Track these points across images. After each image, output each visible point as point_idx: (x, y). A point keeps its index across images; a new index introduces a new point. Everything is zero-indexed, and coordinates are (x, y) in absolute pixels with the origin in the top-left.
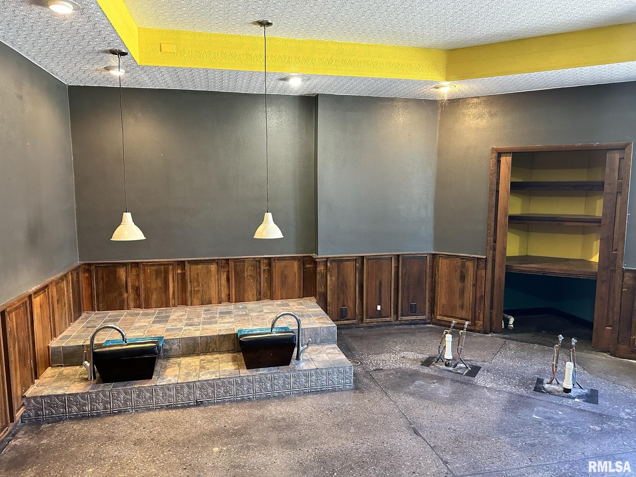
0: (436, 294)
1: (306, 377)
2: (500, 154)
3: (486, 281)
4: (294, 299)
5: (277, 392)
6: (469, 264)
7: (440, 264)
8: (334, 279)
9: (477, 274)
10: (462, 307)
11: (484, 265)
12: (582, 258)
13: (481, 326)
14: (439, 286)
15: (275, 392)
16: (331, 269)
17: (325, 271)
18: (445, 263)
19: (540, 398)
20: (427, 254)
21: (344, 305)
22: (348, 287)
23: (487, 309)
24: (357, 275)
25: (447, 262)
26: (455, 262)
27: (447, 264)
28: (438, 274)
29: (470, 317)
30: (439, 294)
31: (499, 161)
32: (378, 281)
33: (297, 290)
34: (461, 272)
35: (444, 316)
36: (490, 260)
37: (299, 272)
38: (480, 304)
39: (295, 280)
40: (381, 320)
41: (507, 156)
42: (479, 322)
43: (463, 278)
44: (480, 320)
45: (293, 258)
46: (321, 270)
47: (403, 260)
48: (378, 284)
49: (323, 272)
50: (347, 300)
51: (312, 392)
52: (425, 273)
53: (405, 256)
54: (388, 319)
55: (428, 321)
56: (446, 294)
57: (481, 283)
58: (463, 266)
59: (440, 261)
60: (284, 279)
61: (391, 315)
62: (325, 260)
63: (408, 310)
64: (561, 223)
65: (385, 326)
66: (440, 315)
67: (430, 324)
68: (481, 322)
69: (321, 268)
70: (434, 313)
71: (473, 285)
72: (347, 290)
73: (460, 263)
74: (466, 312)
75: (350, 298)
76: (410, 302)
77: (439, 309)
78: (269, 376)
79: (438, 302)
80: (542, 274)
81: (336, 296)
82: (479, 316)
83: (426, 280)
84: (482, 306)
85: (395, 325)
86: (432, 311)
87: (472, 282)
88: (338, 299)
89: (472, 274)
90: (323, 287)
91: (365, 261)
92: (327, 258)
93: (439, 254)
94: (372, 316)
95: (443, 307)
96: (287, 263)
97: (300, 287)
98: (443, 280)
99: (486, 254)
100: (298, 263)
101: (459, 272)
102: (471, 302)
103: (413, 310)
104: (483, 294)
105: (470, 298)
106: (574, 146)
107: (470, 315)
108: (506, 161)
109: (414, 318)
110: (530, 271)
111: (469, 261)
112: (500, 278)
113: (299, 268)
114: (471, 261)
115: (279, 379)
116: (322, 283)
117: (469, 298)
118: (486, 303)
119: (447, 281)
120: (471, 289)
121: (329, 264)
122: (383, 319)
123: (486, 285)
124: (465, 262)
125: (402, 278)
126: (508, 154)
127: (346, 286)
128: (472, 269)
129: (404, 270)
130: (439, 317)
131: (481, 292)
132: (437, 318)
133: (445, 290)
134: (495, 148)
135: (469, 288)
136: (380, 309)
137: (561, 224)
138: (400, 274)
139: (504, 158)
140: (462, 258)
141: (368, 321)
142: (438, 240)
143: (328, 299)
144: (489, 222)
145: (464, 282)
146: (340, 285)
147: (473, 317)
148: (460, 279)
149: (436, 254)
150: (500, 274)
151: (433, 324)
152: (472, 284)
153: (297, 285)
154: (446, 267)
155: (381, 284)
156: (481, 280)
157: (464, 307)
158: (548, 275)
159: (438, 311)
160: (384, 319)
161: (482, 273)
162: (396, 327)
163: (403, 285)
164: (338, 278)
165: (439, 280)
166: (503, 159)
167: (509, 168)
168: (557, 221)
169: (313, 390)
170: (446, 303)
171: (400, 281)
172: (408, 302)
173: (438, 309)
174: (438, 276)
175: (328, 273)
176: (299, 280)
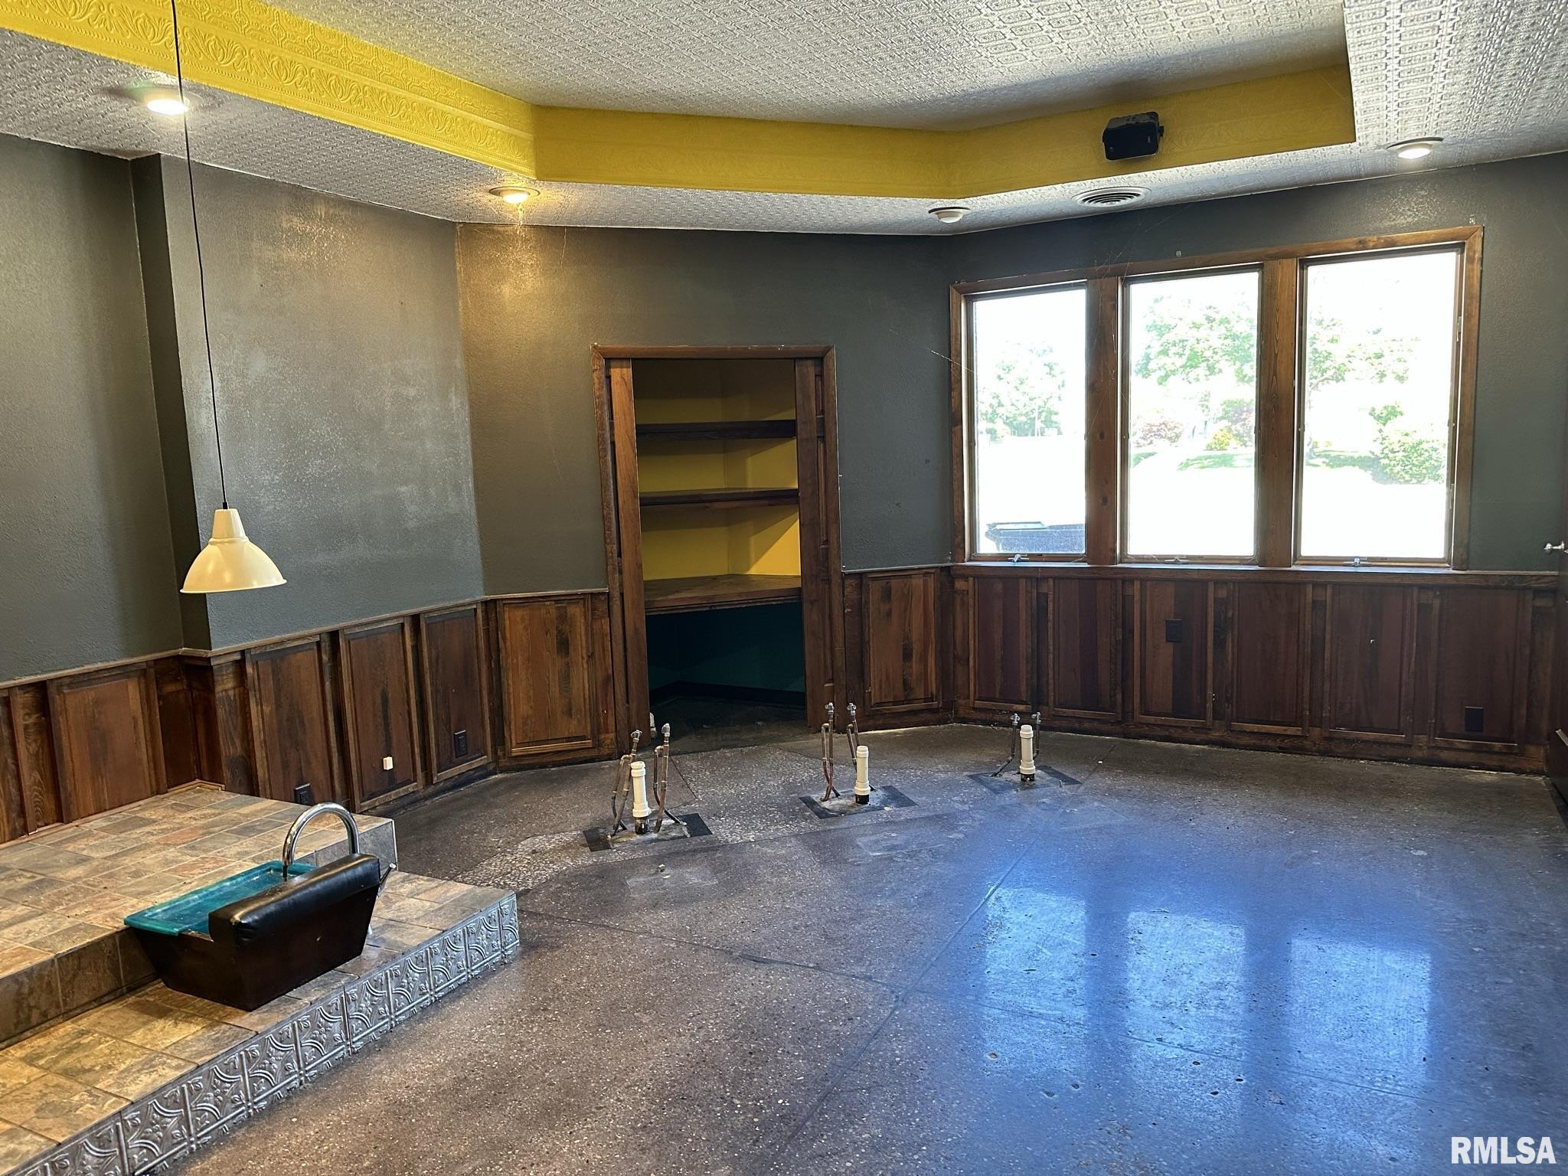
0: (505, 697)
1: (421, 965)
2: (610, 359)
3: (614, 643)
4: (141, 802)
5: (360, 1036)
6: (576, 611)
7: (507, 623)
8: (267, 709)
9: (592, 629)
10: (569, 712)
11: (606, 607)
12: (731, 572)
13: (611, 744)
14: (511, 675)
15: (355, 1039)
16: (256, 683)
17: (237, 691)
18: (518, 619)
19: (843, 826)
20: (476, 603)
21: (302, 779)
22: (307, 725)
23: (620, 703)
24: (328, 684)
25: (523, 616)
26: (543, 611)
27: (523, 619)
28: (506, 648)
29: (589, 728)
30: (512, 696)
31: (609, 377)
32: (378, 693)
33: (146, 770)
34: (559, 632)
35: (529, 744)
36: (616, 594)
37: (146, 713)
38: (606, 695)
39: (137, 738)
40: (395, 794)
41: (622, 367)
42: (607, 736)
43: (564, 645)
44: (610, 730)
45: (124, 671)
46: (226, 691)
47: (428, 625)
48: (379, 701)
49: (235, 696)
50: (308, 763)
51: (440, 998)
52: (475, 652)
53: (431, 615)
54: (410, 788)
55: (491, 767)
56: (528, 691)
57: (603, 647)
58: (563, 617)
59: (506, 616)
60: (99, 740)
61: (415, 776)
62: (238, 657)
63: (451, 753)
64: (708, 505)
65: (403, 807)
66: (519, 745)
67: (496, 774)
68: (612, 735)
69: (225, 686)
70: (504, 744)
71: (589, 657)
72: (305, 732)
73: (553, 611)
74: (579, 721)
75: (316, 755)
76: (453, 732)
77: (513, 735)
78: (334, 1000)
79: (512, 716)
80: (708, 609)
81: (278, 757)
82: (606, 724)
83: (479, 669)
84: (610, 697)
85: (426, 799)
86: (499, 739)
87: (584, 651)
88: (285, 765)
89: (583, 633)
90: (238, 742)
91: (342, 643)
92: (243, 652)
93: (502, 599)
94: (373, 790)
95: (524, 724)
96: (105, 688)
97: (154, 760)
98: (517, 658)
99: (607, 584)
100: (139, 683)
101: (555, 632)
102: (587, 696)
103: (459, 750)
104: (610, 672)
105: (584, 688)
106: (747, 348)
107: (589, 725)
108: (622, 375)
109: (463, 768)
110: (687, 607)
111: (573, 603)
112: (636, 630)
113: (146, 700)
114: (578, 603)
115: (359, 997)
116: (235, 728)
117: (581, 688)
118: (617, 687)
119: (529, 660)
120: (585, 666)
121: (249, 670)
122: (399, 792)
123: (614, 650)
124: (565, 608)
125: (431, 673)
126: (625, 363)
127: (302, 723)
128: (583, 620)
129: (433, 651)
130: (516, 751)
131: (606, 670)
132: (514, 754)
133: (524, 683)
134: (600, 348)
135: (580, 664)
136: (392, 767)
137: (707, 507)
138: (426, 664)
139: (618, 370)
140: (557, 599)
141: (365, 806)
142: (493, 566)
143: (260, 773)
144: (605, 512)
145: (567, 653)
146: (285, 723)
147: (596, 729)
148: (559, 650)
149: (495, 601)
150: (636, 621)
151: (501, 773)
152: (585, 656)
153: (143, 754)
154: (521, 626)
155: (387, 699)
156: (603, 644)
157: (573, 711)
158: (718, 608)
159: (513, 737)
160: (402, 791)
161: (604, 627)
162: (428, 802)
163: (435, 692)
164: (278, 706)
165: (509, 661)
166: (616, 373)
167: (630, 392)
168: (703, 502)
169: (441, 994)
170: (531, 712)
171: (428, 681)
172: (449, 730)
173: (513, 731)
174: (506, 653)
175: (251, 694)
176: (148, 737)
